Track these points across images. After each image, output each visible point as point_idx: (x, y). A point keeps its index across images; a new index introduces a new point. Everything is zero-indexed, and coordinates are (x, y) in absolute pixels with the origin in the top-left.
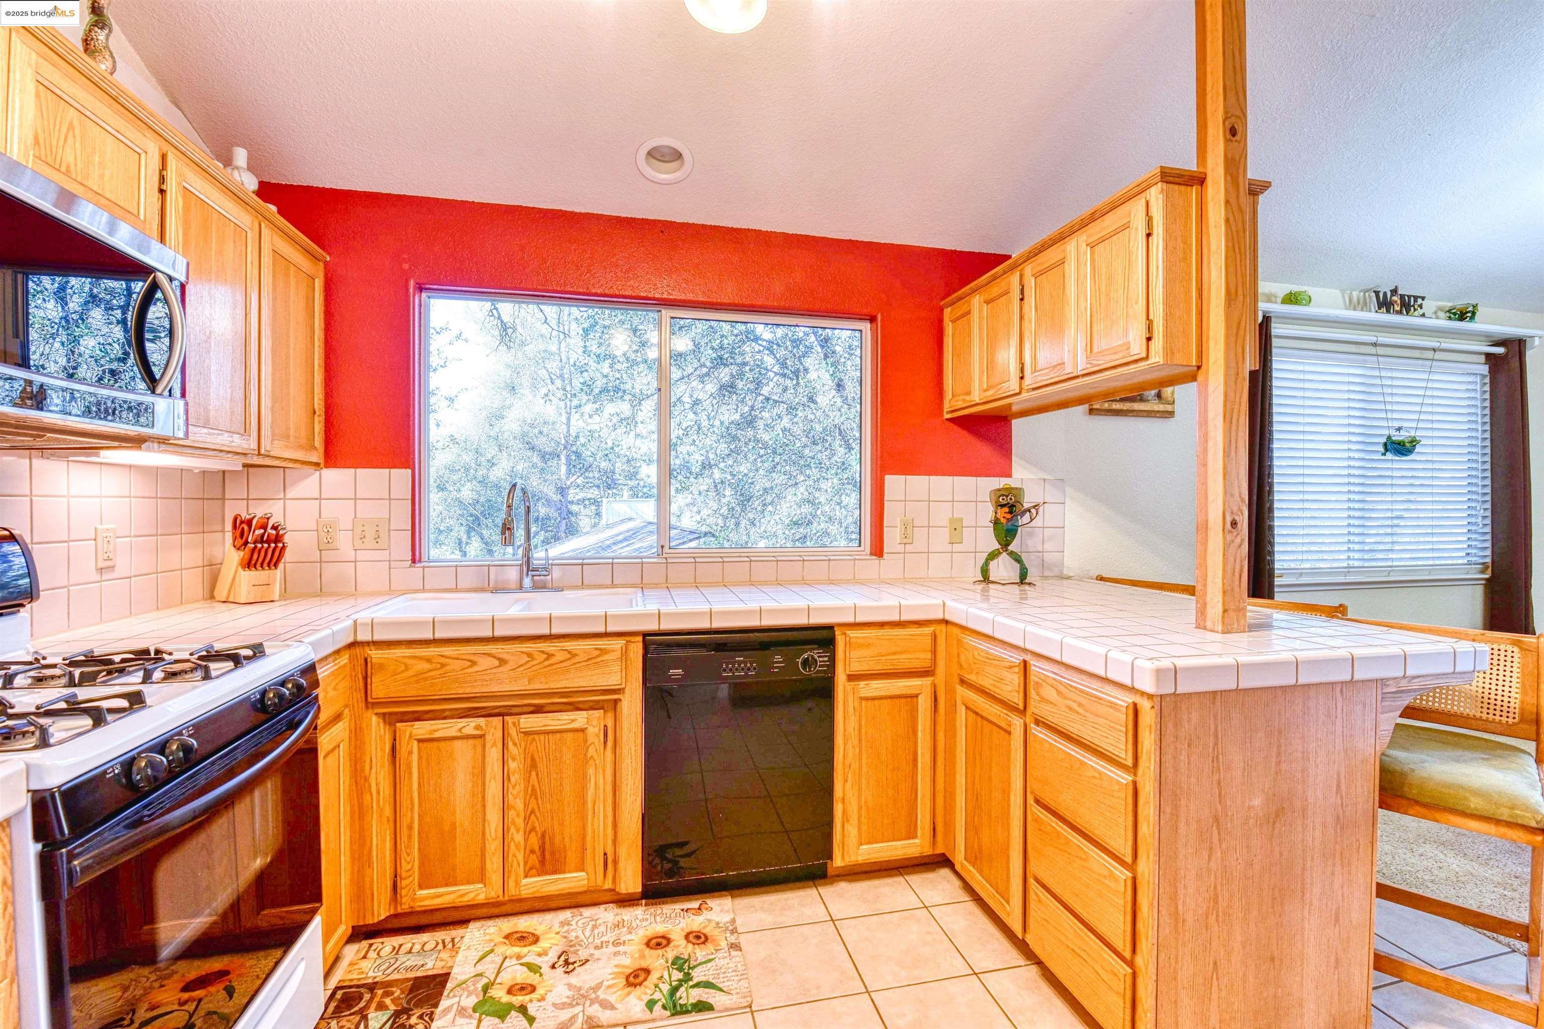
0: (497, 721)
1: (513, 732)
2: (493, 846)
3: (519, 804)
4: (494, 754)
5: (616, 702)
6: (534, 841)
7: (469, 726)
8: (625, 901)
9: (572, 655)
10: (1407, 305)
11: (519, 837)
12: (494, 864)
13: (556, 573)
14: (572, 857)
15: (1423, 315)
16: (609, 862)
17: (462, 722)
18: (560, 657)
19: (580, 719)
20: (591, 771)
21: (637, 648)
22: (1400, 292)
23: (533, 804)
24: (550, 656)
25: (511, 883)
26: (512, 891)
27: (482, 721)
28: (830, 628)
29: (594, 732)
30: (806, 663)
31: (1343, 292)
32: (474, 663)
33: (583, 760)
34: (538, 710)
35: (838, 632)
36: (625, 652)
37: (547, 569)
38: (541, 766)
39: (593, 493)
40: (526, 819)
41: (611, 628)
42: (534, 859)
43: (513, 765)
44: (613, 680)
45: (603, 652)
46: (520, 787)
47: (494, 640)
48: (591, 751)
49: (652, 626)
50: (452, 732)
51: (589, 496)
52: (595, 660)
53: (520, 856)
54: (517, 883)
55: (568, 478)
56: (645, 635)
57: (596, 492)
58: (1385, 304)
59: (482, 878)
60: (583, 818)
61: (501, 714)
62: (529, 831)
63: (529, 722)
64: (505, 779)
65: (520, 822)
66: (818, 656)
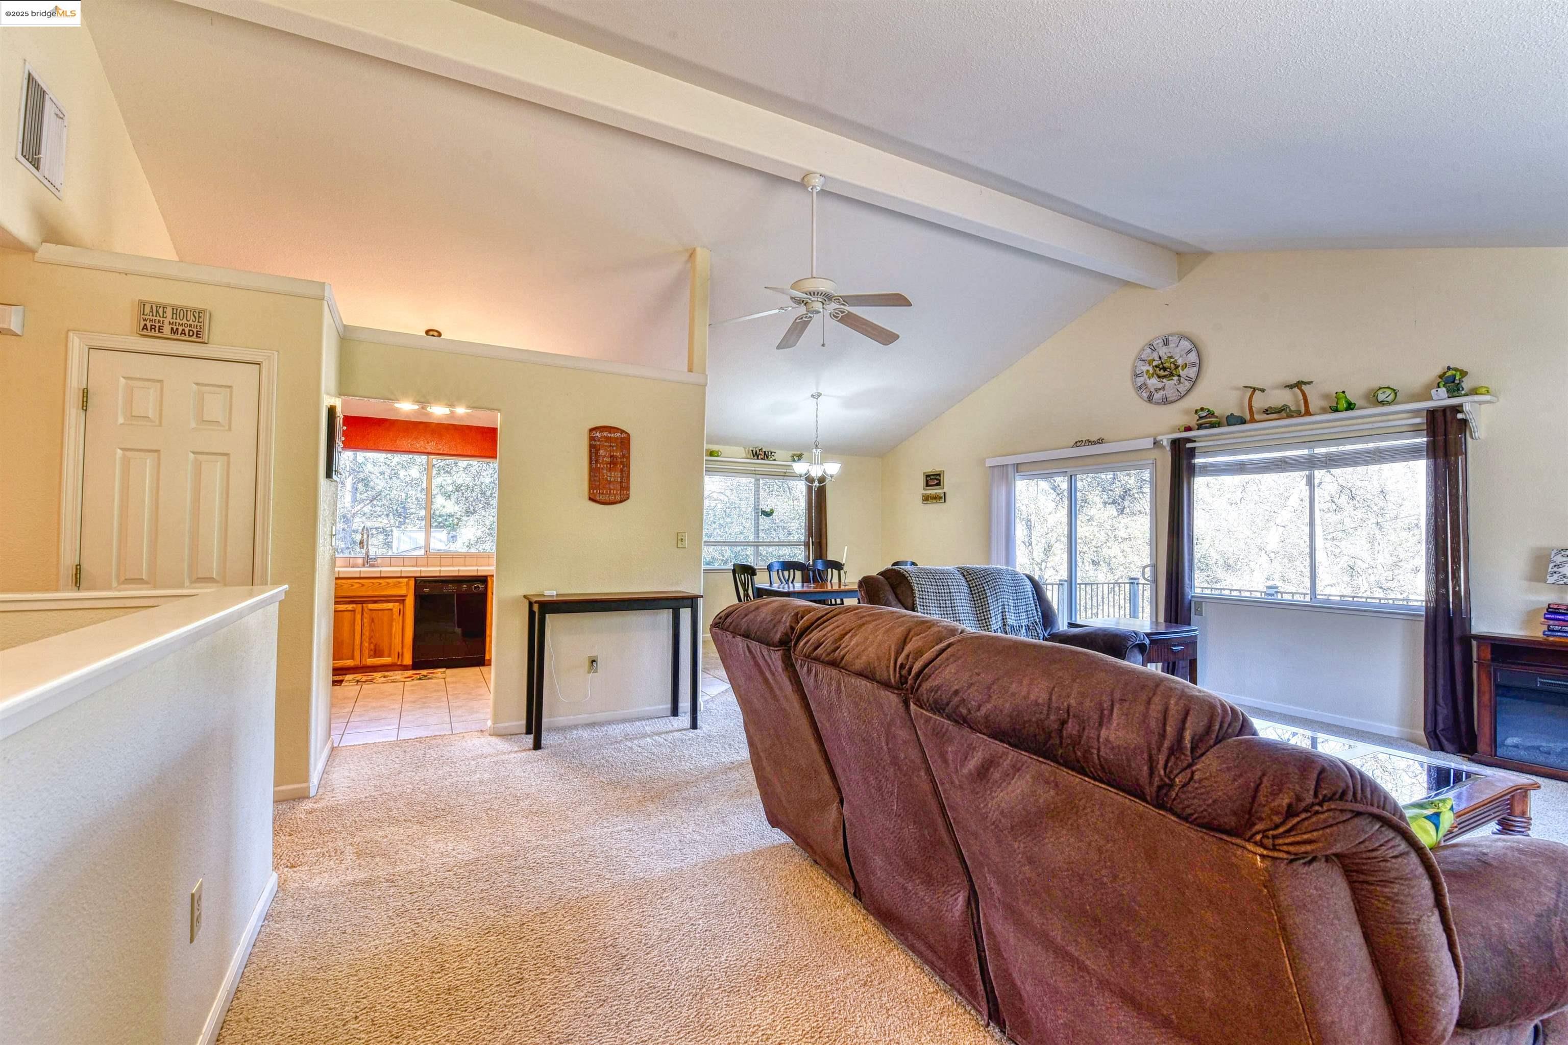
0: (360, 606)
1: (366, 610)
2: (357, 647)
3: (367, 634)
4: (358, 617)
5: (404, 600)
6: (372, 647)
7: (350, 607)
8: (405, 668)
9: (388, 583)
10: (766, 456)
11: (367, 645)
12: (357, 654)
13: (379, 561)
14: (386, 652)
15: (775, 460)
16: (400, 655)
17: (347, 606)
18: (383, 584)
19: (390, 605)
20: (394, 623)
21: (412, 582)
22: (764, 450)
23: (372, 634)
24: (380, 584)
25: (363, 660)
26: (364, 663)
27: (354, 605)
28: (486, 577)
29: (396, 610)
30: (475, 588)
31: (745, 448)
32: (352, 585)
33: (391, 620)
34: (375, 602)
35: (489, 578)
36: (408, 584)
37: (376, 559)
38: (376, 621)
39: (383, 522)
40: (370, 639)
41: (403, 575)
42: (372, 653)
43: (365, 620)
44: (403, 592)
45: (399, 583)
46: (368, 628)
47: (360, 578)
48: (394, 617)
49: (418, 575)
50: (343, 609)
51: (377, 525)
52: (396, 586)
53: (367, 651)
54: (366, 660)
55: (353, 507)
56: (415, 578)
57: (385, 521)
58: (756, 455)
59: (353, 658)
60: (391, 639)
61: (362, 603)
62: (370, 643)
63: (371, 606)
64: (362, 625)
65: (367, 640)
66: (481, 586)
